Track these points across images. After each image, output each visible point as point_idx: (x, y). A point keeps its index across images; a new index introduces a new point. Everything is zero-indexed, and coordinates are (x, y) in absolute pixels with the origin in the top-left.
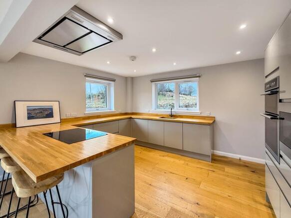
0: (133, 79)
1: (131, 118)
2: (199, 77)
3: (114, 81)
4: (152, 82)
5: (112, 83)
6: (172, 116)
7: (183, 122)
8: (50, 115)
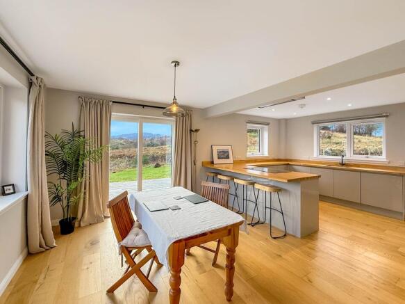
0: (287, 121)
1: (288, 164)
2: (387, 116)
3: (268, 124)
4: (313, 123)
5: (266, 127)
6: (342, 164)
7: (361, 171)
8: (228, 157)
